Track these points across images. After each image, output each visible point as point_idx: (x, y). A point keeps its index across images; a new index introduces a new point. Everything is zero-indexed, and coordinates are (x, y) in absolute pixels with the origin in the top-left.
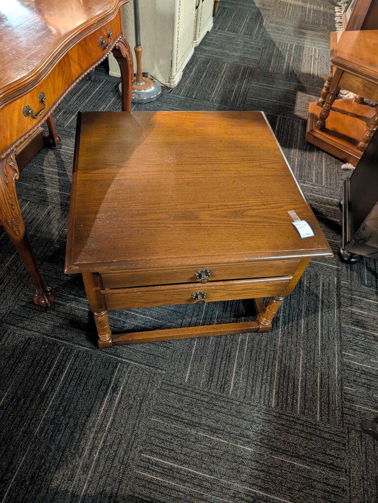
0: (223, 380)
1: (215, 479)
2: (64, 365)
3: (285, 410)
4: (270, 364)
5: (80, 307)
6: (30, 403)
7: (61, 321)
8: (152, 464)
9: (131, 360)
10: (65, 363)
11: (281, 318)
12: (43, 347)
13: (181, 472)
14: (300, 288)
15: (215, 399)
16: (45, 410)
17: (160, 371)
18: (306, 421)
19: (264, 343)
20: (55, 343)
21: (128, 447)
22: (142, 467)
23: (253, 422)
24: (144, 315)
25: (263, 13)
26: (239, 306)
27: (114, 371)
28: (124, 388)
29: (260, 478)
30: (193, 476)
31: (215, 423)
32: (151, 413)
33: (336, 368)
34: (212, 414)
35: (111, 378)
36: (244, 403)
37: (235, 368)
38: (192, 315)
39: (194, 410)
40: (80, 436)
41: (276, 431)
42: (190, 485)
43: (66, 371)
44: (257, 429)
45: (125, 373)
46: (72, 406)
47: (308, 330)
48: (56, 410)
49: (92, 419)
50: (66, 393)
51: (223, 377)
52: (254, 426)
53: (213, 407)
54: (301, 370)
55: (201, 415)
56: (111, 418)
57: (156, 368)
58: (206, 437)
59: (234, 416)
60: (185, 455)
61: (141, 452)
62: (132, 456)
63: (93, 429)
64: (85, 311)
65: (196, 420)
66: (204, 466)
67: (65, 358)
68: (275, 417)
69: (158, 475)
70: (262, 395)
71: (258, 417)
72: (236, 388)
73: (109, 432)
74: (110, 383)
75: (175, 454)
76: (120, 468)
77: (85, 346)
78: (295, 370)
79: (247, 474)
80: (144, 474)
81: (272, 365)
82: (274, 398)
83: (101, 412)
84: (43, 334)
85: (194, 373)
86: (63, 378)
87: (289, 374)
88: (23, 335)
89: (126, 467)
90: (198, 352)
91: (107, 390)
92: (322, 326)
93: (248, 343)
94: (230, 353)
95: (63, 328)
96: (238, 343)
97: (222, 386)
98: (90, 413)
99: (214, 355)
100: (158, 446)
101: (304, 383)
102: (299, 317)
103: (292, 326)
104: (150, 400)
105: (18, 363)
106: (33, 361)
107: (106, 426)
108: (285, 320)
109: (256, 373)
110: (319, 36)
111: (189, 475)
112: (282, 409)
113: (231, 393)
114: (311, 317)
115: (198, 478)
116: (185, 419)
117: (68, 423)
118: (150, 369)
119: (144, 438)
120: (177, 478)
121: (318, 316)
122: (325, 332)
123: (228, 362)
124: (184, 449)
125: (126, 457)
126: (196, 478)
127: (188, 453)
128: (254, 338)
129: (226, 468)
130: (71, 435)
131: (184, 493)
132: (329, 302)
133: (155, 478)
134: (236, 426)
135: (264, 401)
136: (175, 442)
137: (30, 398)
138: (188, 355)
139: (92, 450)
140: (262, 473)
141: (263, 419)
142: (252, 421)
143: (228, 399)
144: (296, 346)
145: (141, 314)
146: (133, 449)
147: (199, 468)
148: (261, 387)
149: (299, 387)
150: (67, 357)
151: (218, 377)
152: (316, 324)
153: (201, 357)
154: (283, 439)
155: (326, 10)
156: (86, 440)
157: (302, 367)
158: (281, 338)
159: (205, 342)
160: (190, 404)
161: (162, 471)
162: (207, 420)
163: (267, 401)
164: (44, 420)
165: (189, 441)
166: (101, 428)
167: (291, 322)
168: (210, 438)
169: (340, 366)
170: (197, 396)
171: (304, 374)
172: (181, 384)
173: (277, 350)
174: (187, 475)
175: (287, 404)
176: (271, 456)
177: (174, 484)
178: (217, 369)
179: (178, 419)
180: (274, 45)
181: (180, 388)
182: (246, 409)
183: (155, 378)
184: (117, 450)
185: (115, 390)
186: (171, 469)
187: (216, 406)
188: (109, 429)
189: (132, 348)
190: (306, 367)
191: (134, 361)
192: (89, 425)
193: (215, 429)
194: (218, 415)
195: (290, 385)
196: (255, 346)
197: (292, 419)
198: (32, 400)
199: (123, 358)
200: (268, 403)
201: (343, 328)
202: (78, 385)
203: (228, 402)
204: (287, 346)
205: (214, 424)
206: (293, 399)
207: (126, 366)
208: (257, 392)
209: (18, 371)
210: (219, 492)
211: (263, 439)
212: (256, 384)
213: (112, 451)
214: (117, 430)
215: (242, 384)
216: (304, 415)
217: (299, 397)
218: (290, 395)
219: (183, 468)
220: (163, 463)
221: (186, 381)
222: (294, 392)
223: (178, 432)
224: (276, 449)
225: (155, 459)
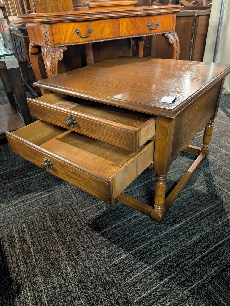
0: (100, 225)
1: (35, 265)
3: (118, 273)
4: (140, 241)
6: (19, 175)
8: (22, 231)
9: (70, 186)
11: (181, 223)
13: (27, 246)
15: (85, 230)
16: (19, 181)
17: (75, 198)
18: (124, 293)
19: (150, 227)
21: (24, 216)
22: (17, 228)
23: (90, 260)
27: (57, 185)
28: (52, 194)
29: (55, 291)
30: (29, 253)
31: (70, 241)
32: (49, 211)
33: (195, 285)
34: (74, 235)
35: (53, 187)
36: (97, 246)
37: (114, 226)
39: (68, 226)
40: (16, 197)
41: (96, 277)
42: (22, 255)
43: (42, 173)
44: (87, 265)
45: (60, 189)
46: (28, 186)
47: (196, 244)
48: (22, 183)
49: (27, 195)
50: (32, 180)
51: (102, 225)
52: (87, 262)
53: (78, 233)
54: (159, 261)
55: (68, 231)
56: (33, 200)
57: (76, 196)
58: (57, 243)
59: (83, 247)
61: (25, 222)
62: (20, 220)
63: (23, 199)
65: (63, 231)
66: (39, 254)
68: (106, 270)
69: (18, 237)
70: (113, 251)
71: (95, 260)
73: (26, 205)
74: (50, 188)
75: (35, 236)
76: (11, 221)
78: (154, 258)
79: (51, 280)
80: (14, 231)
81: (140, 243)
82: (119, 259)
83: (33, 196)
85: (89, 211)
86: (38, 175)
87: (147, 256)
89: (13, 222)
91: (45, 190)
93: (139, 220)
94: (121, 217)
96: (132, 216)
98: (30, 193)
99: (110, 211)
100: (34, 226)
101: (151, 271)
103: (185, 233)
104: (56, 206)
107: (28, 202)
108: (182, 227)
109: (124, 238)
111: (28, 250)
112: (117, 270)
113: (96, 235)
114: (209, 239)
115: (29, 257)
116: (59, 226)
117: (19, 190)
118: (72, 195)
119: (34, 218)
120: (22, 247)
121: (217, 243)
122: (211, 256)
123: (115, 220)
124: (41, 238)
125: (18, 219)
126: (28, 255)
127: (41, 241)
128: (146, 220)
129: (46, 266)
130: (14, 195)
131: (16, 256)
133: (16, 237)
134: (78, 252)
135: (110, 256)
136: (42, 232)
137: (21, 174)
138: (98, 202)
139: (12, 205)
140: (59, 289)
141: (97, 263)
143: (91, 236)
144: (174, 246)
146: (24, 218)
147: (36, 252)
148: (118, 248)
149: (145, 270)
151: (100, 222)
153: (102, 207)
154: (95, 286)
156: (16, 201)
157: (163, 261)
158: (167, 234)
160: (69, 222)
161: (22, 237)
162: (68, 236)
163: (112, 257)
164: (14, 183)
165: (48, 237)
166: (25, 201)
167: (186, 231)
168: (58, 245)
169: (200, 286)
170: (77, 222)
171: (159, 266)
172: (77, 211)
173: (155, 237)
175: (123, 271)
176: (76, 286)
177: (18, 247)
178: (103, 219)
179: (56, 223)
181: (75, 212)
182: (94, 250)
183: (69, 200)
184: (19, 213)
185: (48, 192)
186: (26, 240)
187: (81, 234)
188: (28, 204)
190: (166, 263)
192: (24, 196)
193: (66, 243)
194: (76, 238)
195: (140, 263)
196: (142, 225)
197: (116, 282)
199: (67, 183)
200: (112, 259)
202: (39, 180)
204: (166, 241)
205: (68, 240)
206: (131, 272)
207: (64, 186)
208: (112, 247)
210: (29, 272)
211: (83, 274)
212: (117, 243)
213: (17, 212)
214: (29, 206)
215: (108, 236)
216: (128, 288)
217: (137, 275)
218: (133, 268)
219: (30, 245)
220: (26, 235)
221: (81, 211)
222: (137, 269)
223: (49, 229)
224: (83, 287)
225: (26, 230)
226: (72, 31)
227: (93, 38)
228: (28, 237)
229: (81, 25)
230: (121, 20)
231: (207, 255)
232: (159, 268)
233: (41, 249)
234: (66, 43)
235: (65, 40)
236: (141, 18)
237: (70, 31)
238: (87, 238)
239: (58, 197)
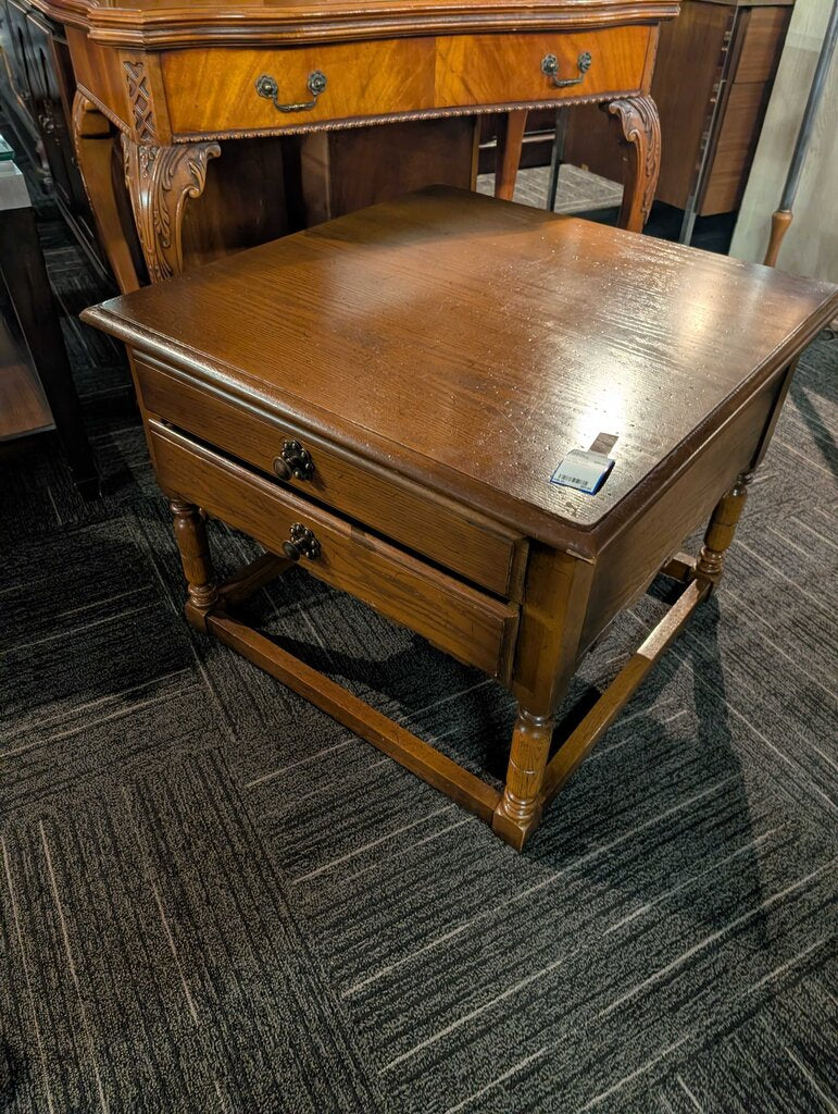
0: (311, 845)
1: (74, 987)
2: (123, 608)
3: (360, 1033)
4: (446, 914)
5: (243, 554)
6: (26, 619)
8: (33, 851)
9: (210, 678)
10: (126, 607)
11: (594, 855)
12: (130, 566)
13: (49, 913)
14: (728, 839)
15: (256, 863)
16: (26, 642)
17: (230, 731)
19: (484, 864)
20: (149, 572)
21: (40, 790)
22: (16, 838)
23: (267, 978)
24: (319, 632)
27: (167, 671)
28: (147, 707)
29: (140, 1087)
30: (54, 940)
31: (201, 899)
32: (134, 777)
33: (612, 1089)
34: (218, 881)
35: (153, 677)
36: (296, 926)
37: (362, 849)
38: (402, 695)
39: (198, 842)
40: (13, 713)
41: (286, 1046)
42: (30, 947)
43: (113, 618)
44: (258, 998)
45: (177, 688)
46: (60, 667)
47: (633, 938)
48: (37, 655)
49: (55, 706)
50: (75, 643)
51: (318, 843)
52: (258, 986)
53: (233, 871)
54: (503, 996)
55: (197, 862)
56: (77, 729)
57: (231, 722)
58: (156, 904)
59: (248, 926)
61: (45, 817)
62: (27, 808)
63: (37, 720)
65: (179, 860)
66: (90, 945)
67: (134, 601)
68: (322, 1019)
69: (18, 876)
70: (351, 950)
71: (287, 979)
72: (315, 885)
73: (49, 745)
74: (142, 682)
75: (79, 875)
78: (488, 982)
79: (129, 1049)
80: (4, 851)
81: (447, 921)
82: (368, 981)
83: (77, 710)
84: (152, 550)
85: (277, 785)
86: (99, 622)
87: (464, 973)
88: (129, 536)
90: (329, 763)
91: (123, 688)
92: (686, 966)
93: (450, 833)
94: (387, 817)
96: (426, 814)
97: (297, 853)
98: (65, 696)
99: (351, 793)
100: (75, 836)
101: (475, 1030)
102: (643, 892)
104: (159, 758)
105: (79, 562)
107: (56, 734)
108: (595, 867)
109: (391, 900)
111: (53, 930)
112: (357, 1022)
113: (295, 882)
114: (682, 922)
115: (55, 954)
116: (165, 841)
117: (24, 683)
118: (219, 715)
119: (76, 802)
120: (31, 915)
121: (706, 935)
122: (681, 985)
123: (364, 828)
124: (101, 885)
125: (18, 802)
126: (52, 948)
127: (97, 896)
128: (474, 836)
129: (115, 994)
132: (783, 934)
133: (8, 875)
134: (227, 947)
135: (339, 967)
136: (103, 859)
137: (33, 613)
138: (308, 750)
140: (155, 1084)
142: (266, 974)
143: (279, 887)
144: (559, 940)
145: (316, 626)
146: (42, 801)
147: (79, 938)
148: (368, 936)
149: (455, 1025)
150: (139, 602)
151: (312, 833)
152: (676, 948)
153: (324, 774)
154: (279, 1079)
156: (12, 726)
157: (517, 994)
158: (541, 891)
159: (365, 756)
160: (204, 827)
161: (30, 877)
162: (195, 879)
163: (343, 972)
165: (125, 880)
166: (45, 731)
167: (608, 883)
168: (159, 915)
169: (629, 1096)
170: (233, 828)
171: (502, 1013)
172: (233, 783)
173: (499, 904)
174: (48, 928)
175: (379, 1025)
176: (215, 1076)
177: (16, 916)
178: (325, 820)
179: (156, 828)
181: (225, 787)
182: (283, 940)
183: (208, 735)
184: (24, 779)
185: (134, 697)
186: (44, 890)
187: (242, 875)
188: (55, 742)
189: (237, 663)
190: (528, 1004)
191: (213, 683)
192: (42, 710)
193: (188, 910)
194: (223, 892)
195: (438, 998)
196: (457, 853)
197: (352, 1066)
198: (32, 618)
199: (205, 666)
200: (343, 978)
201: (753, 1026)
202: (102, 647)
203: (269, 891)
205: (195, 899)
206: (405, 1033)
207: (193, 679)
208: (348, 934)
209: (67, 571)
210: (51, 1015)
211: (242, 1030)
212: (365, 918)
213: (15, 774)
214: (62, 753)
215: (336, 890)
216: (389, 1091)
217: (425, 1044)
218: (412, 1017)
219: (60, 908)
220: (47, 868)
221: (249, 785)
222: (426, 1022)
223: (128, 848)
224: (239, 1078)
225: (46, 849)
226: (245, 82)
227: (327, 115)
228: (53, 878)
229: (281, 58)
230: (442, 44)
231: (668, 982)
232: (503, 1019)
233: (98, 928)
234: (217, 129)
235: (215, 115)
236: (521, 39)
237: (237, 80)
238: (263, 893)
239: (168, 721)
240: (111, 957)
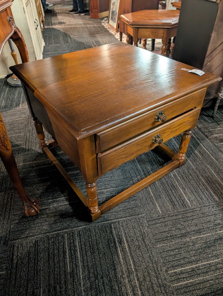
0: (180, 201)
2: (74, 245)
4: (198, 180)
5: (61, 204)
6: (65, 285)
7: (53, 219)
8: (179, 274)
9: (118, 218)
10: (74, 244)
12: (50, 242)
13: (201, 268)
15: (185, 213)
16: (80, 284)
17: (141, 215)
19: (186, 171)
20: (58, 235)
21: (156, 273)
22: (174, 281)
24: (107, 189)
25: (68, 33)
26: (158, 160)
27: (112, 231)
28: (126, 238)
30: (209, 266)
31: (196, 227)
32: (154, 243)
34: (190, 223)
35: (113, 236)
36: (202, 207)
37: (182, 191)
38: (136, 176)
39: (178, 226)
40: (118, 286)
42: (211, 273)
43: (78, 249)
44: (220, 217)
45: (120, 229)
46: (98, 269)
47: (202, 155)
48: (89, 278)
49: (118, 270)
50: (88, 263)
51: (180, 200)
52: (217, 216)
53: (187, 219)
54: (215, 175)
55: (185, 227)
56: (131, 261)
57: (137, 215)
58: (197, 238)
59: (202, 217)
60: (194, 256)
61: (167, 271)
62: (163, 278)
63: (124, 276)
64: (65, 205)
65: (183, 232)
66: (209, 256)
67: (72, 241)
69: (188, 279)
70: (207, 197)
71: (215, 210)
72: (191, 202)
73: (137, 271)
74: (114, 239)
75: (188, 259)
76: (161, 290)
77: (81, 226)
78: (213, 177)
80: (179, 284)
81: (200, 180)
82: (214, 196)
83: (122, 261)
84: (45, 233)
85: (161, 206)
86: (79, 254)
87: (211, 180)
88: (30, 242)
89: (165, 287)
90: (155, 193)
91: (115, 246)
92: (207, 150)
93: (178, 175)
94: (173, 185)
95: (57, 223)
96: (173, 178)
97: (182, 204)
98: (114, 266)
99: (165, 191)
100: (174, 261)
102: (192, 150)
103: (193, 156)
104: (148, 235)
105: (37, 263)
106: (49, 255)
107: (132, 269)
109: (195, 188)
110: (103, 35)
111: (206, 266)
113: (191, 206)
114: (198, 148)
115: (213, 265)
116: (177, 235)
117: (103, 283)
118: (134, 218)
119: (162, 261)
120: (201, 273)
122: (211, 152)
123: (176, 190)
124: (191, 252)
125: (160, 280)
126: (211, 266)
127: (195, 254)
128: (179, 171)
130: (111, 290)
131: (212, 280)
132: (201, 137)
133: (188, 282)
134: (208, 222)
135: (211, 200)
136: (183, 252)
137: (63, 282)
138: (151, 198)
139: (133, 290)
141: (219, 210)
142: (214, 214)
143: (192, 209)
144: (203, 164)
145: (104, 189)
146: (160, 272)
147: (208, 259)
148: (204, 194)
150: (73, 239)
151: (177, 201)
152: (204, 150)
153: (159, 195)
155: (98, 26)
156: (125, 286)
158: (193, 164)
159: (154, 186)
160: (174, 225)
161: (189, 274)
162: (190, 228)
163: (213, 200)
164: (84, 291)
165: (190, 246)
166: (130, 273)
167: (191, 155)
168: (200, 237)
170: (174, 218)
171: (219, 176)
172: (159, 216)
173: (196, 171)
174: (205, 268)
177: (202, 278)
178: (173, 197)
179: (173, 237)
180: (84, 44)
181: (160, 218)
182: (206, 210)
183: (141, 221)
184: (150, 279)
185: (121, 242)
186: (193, 270)
187: (189, 217)
188: (135, 269)
189: (113, 211)
190: (216, 172)
191: (120, 218)
192: (119, 275)
193: (198, 230)
194: (194, 222)
195: (217, 185)
196: (183, 175)
198: (65, 282)
199: (112, 220)
200: (214, 200)
201: (217, 146)
202: (93, 253)
203: (193, 211)
207: (117, 224)
208: (204, 198)
209: (41, 268)
212: (199, 194)
213: (148, 283)
214: (141, 266)
215: (193, 198)
219: (199, 265)
220: (185, 269)
221: (161, 213)
223: (179, 245)
225: (178, 270)
228: (189, 267)
233: (204, 254)
239: (133, 232)
240: (213, 250)
